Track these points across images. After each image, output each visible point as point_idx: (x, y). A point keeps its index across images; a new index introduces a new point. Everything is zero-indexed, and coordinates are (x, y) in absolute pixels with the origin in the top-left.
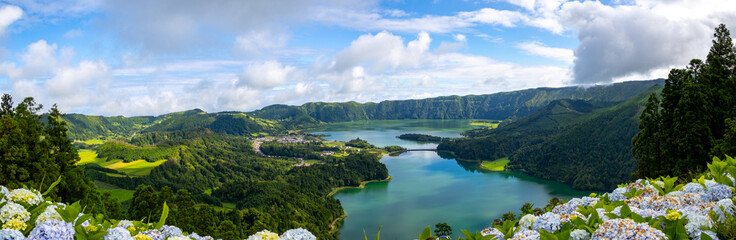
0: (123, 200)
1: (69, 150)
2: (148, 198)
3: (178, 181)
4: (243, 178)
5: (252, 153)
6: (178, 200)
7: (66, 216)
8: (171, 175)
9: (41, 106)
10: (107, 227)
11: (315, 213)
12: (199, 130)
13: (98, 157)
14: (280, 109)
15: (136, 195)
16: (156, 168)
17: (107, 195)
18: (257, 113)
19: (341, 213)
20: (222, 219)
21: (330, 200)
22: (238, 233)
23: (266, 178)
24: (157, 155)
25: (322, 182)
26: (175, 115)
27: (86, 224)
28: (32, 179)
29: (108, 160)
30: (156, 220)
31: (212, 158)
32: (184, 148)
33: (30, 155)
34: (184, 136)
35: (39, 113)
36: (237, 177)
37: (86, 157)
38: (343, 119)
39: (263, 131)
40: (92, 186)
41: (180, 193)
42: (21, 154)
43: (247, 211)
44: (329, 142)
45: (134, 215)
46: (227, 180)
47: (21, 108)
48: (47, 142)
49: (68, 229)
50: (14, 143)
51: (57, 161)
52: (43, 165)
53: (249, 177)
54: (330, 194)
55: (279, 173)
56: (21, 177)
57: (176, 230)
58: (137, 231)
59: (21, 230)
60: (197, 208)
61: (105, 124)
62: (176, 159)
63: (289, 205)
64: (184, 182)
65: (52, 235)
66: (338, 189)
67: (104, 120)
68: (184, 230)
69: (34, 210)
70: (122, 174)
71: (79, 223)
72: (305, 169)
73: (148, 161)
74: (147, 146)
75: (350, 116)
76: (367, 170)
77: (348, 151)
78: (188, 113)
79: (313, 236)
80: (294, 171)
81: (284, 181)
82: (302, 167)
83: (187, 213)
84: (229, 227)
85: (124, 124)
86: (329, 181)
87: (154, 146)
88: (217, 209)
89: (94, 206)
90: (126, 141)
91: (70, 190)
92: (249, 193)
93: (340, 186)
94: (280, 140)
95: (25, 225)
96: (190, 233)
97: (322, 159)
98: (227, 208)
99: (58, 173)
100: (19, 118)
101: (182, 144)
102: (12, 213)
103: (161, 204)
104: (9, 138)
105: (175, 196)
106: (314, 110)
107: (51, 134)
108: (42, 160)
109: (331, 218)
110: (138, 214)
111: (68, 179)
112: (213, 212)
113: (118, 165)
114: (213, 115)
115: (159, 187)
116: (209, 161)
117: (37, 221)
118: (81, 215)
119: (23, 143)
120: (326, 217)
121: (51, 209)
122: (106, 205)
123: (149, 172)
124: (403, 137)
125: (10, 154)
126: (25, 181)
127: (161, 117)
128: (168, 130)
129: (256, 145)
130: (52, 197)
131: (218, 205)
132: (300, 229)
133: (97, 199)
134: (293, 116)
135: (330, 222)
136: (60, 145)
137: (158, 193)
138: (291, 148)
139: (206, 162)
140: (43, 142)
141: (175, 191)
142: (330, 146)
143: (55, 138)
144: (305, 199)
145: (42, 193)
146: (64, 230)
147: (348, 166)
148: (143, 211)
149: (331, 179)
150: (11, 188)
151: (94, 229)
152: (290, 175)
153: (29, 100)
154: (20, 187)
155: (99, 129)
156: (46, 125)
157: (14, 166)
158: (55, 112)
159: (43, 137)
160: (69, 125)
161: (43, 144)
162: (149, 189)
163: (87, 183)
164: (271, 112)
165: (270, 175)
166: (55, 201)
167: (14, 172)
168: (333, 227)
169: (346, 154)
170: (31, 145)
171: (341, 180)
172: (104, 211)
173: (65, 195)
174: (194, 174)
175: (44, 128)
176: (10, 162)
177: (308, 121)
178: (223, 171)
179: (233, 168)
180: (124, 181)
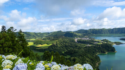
0: (41, 55)
1: (25, 42)
2: (48, 54)
3: (56, 49)
4: (72, 49)
5: (75, 42)
6: (56, 55)
7: (25, 62)
8: (54, 48)
9: (16, 30)
10: (37, 63)
11: (92, 60)
12: (61, 36)
13: (34, 44)
14: (82, 31)
15: (45, 54)
16: (50, 46)
17: (37, 54)
18: (76, 32)
19: (100, 61)
20: (67, 60)
21: (96, 56)
22: (71, 64)
23: (78, 49)
24: (50, 43)
25: (94, 51)
26: (55, 32)
27: (31, 63)
28: (13, 52)
29: (37, 44)
30: (50, 60)
31: (64, 43)
32: (57, 41)
33: (13, 44)
34: (57, 38)
35: (15, 32)
36: (71, 48)
37: (30, 44)
38: (101, 33)
39: (78, 36)
40: (32, 52)
41: (56, 53)
42: (9, 44)
43: (73, 58)
44: (96, 40)
45: (44, 59)
46: (68, 49)
47: (9, 30)
48: (18, 40)
49: (25, 65)
50: (7, 41)
51: (22, 45)
52: (17, 47)
53: (74, 48)
54: (96, 55)
55: (82, 48)
56: (9, 51)
57: (55, 63)
58: (45, 64)
59: (10, 68)
60: (61, 57)
61: (36, 35)
62: (55, 44)
63: (85, 57)
64: (57, 50)
65: (20, 68)
66: (99, 53)
67: (35, 33)
68: (57, 63)
69: (14, 61)
70: (41, 48)
71: (28, 63)
72: (89, 47)
73: (48, 44)
74: (47, 40)
75: (103, 32)
76: (108, 49)
77: (102, 43)
78: (58, 32)
79: (91, 67)
80: (86, 47)
81: (83, 50)
82: (88, 46)
83: (58, 58)
84: (69, 62)
85: (41, 35)
86: (96, 51)
87: (49, 40)
88: (66, 57)
89: (33, 58)
90: (42, 39)
91: (26, 54)
92: (74, 53)
93: (99, 52)
94: (82, 39)
95: (11, 66)
96: (59, 64)
97: (94, 44)
98: (68, 57)
99: (22, 49)
100: (9, 33)
101: (56, 40)
102: (6, 63)
103: (51, 56)
104: (5, 40)
105: (55, 54)
106: (92, 31)
107: (19, 38)
108: (16, 45)
109: (97, 62)
110: (45, 59)
111: (25, 50)
112: (65, 58)
113: (40, 46)
114: (65, 32)
115: (51, 51)
116: (64, 44)
117: (15, 64)
118: (29, 60)
119: (10, 41)
120: (95, 61)
121: (20, 60)
122: (36, 57)
123: (48, 47)
124: (121, 39)
125: (5, 44)
126: (11, 52)
127: (51, 33)
128: (53, 36)
129: (76, 40)
130: (20, 56)
131: (66, 56)
132: (88, 64)
133: (34, 55)
134: (86, 32)
135: (96, 63)
136: (22, 41)
137: (50, 53)
138: (85, 41)
139: (63, 44)
140: (17, 40)
141: (55, 52)
142: (97, 41)
143: (21, 39)
144: (89, 55)
145: (17, 55)
146: (24, 66)
147: (102, 47)
148: (46, 58)
149: (97, 50)
150: (6, 55)
151: (33, 64)
152: (85, 48)
153: (12, 28)
154: (9, 54)
155: (34, 36)
156: (18, 35)
157: (7, 48)
158: (21, 31)
159: (17, 39)
160: (25, 35)
161: (17, 41)
162: (48, 52)
163: (31, 51)
164: (80, 31)
165: (80, 48)
166: (21, 57)
167: (7, 50)
168: (97, 64)
169: (101, 43)
170: (13, 41)
171: (100, 51)
172: (36, 59)
173: (24, 55)
174: (60, 47)
175: (17, 36)
176: (6, 47)
177: (90, 34)
178: (67, 47)
179: (70, 46)
180: (41, 50)
